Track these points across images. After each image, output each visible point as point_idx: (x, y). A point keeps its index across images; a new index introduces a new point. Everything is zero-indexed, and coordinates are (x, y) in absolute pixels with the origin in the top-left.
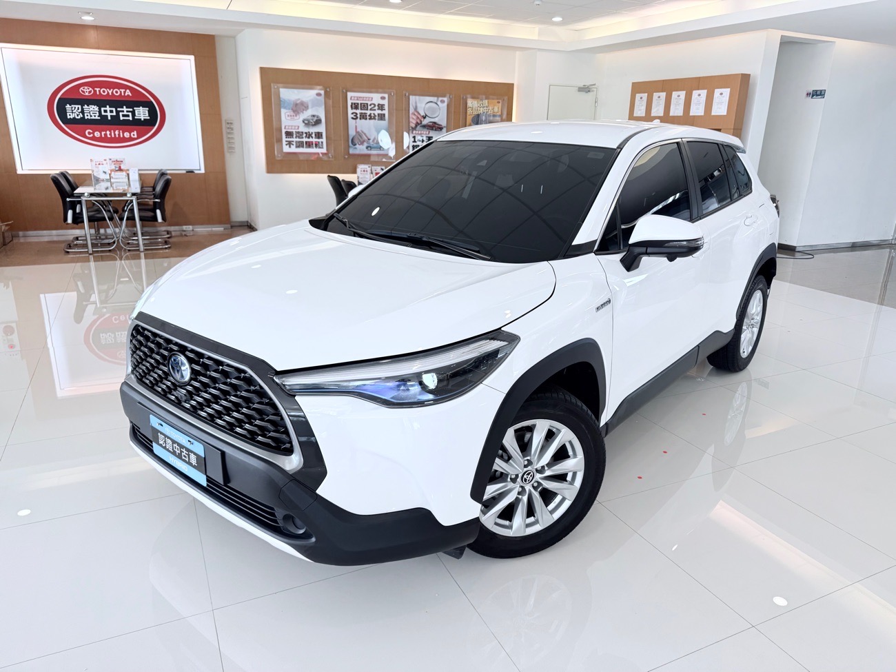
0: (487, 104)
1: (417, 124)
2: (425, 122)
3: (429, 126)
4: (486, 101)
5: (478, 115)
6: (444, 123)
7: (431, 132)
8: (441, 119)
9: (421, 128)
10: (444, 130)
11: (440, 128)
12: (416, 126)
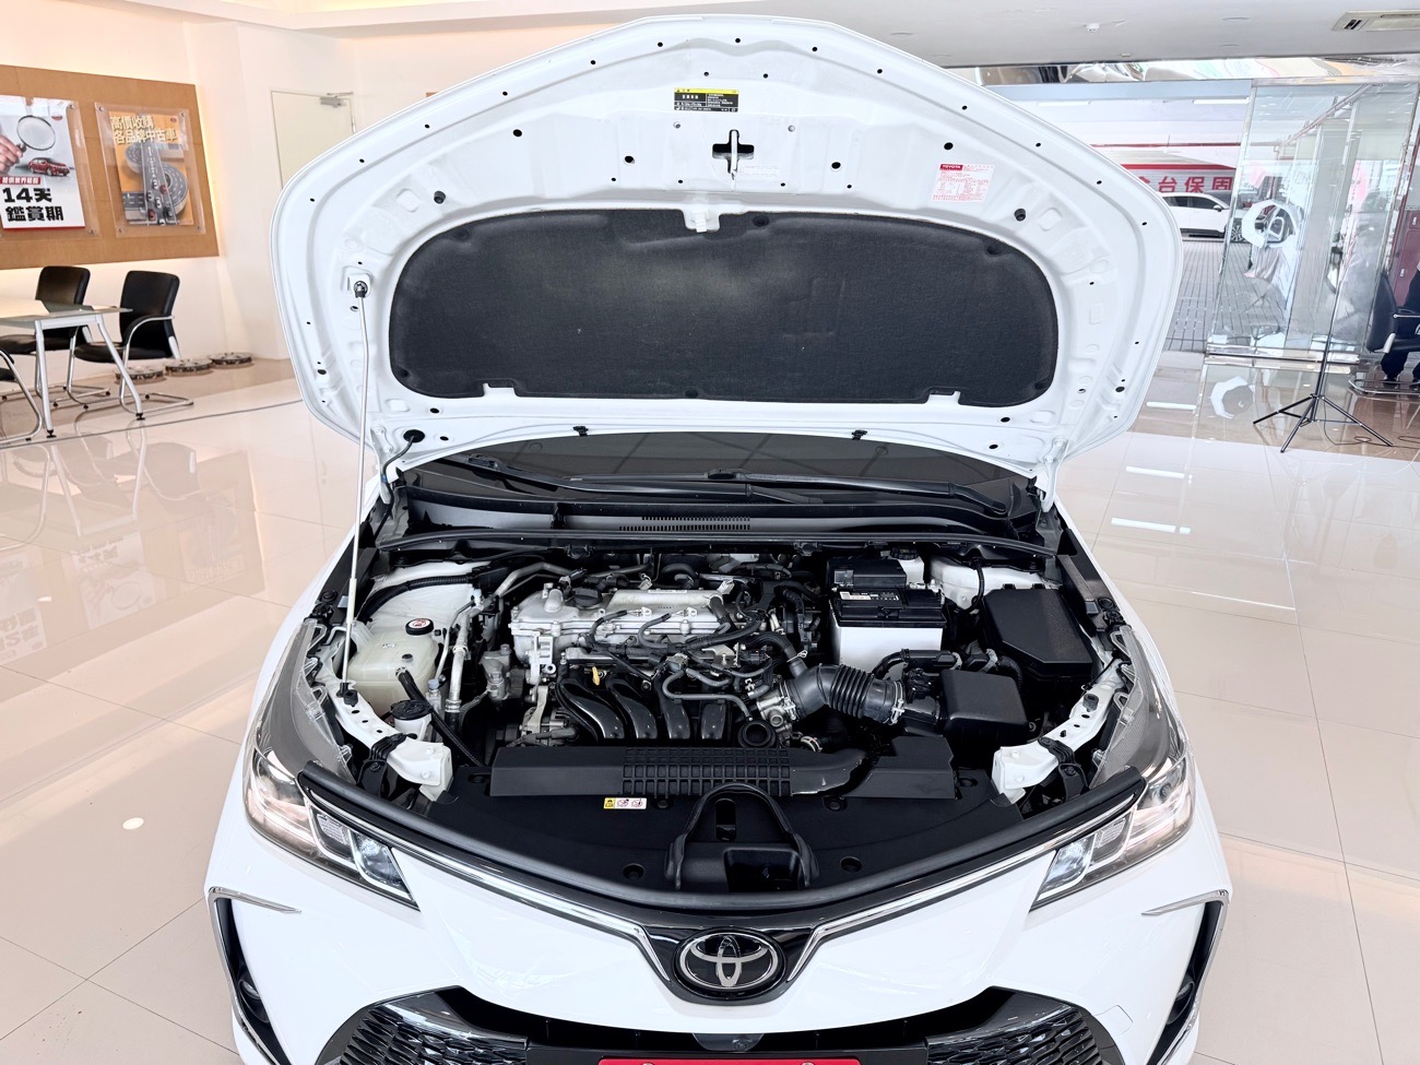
0: (151, 124)
1: (8, 164)
2: (26, 158)
3: (40, 168)
4: (149, 117)
5: (138, 144)
6: (68, 161)
7: (43, 178)
8: (62, 154)
9: (20, 172)
10: (72, 174)
11: (65, 172)
12: (7, 168)
